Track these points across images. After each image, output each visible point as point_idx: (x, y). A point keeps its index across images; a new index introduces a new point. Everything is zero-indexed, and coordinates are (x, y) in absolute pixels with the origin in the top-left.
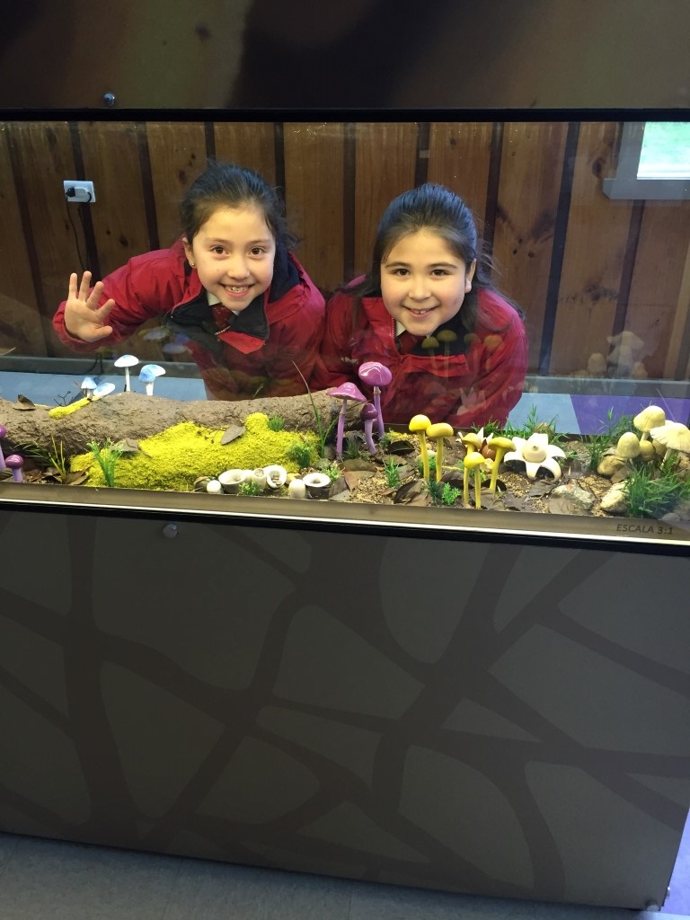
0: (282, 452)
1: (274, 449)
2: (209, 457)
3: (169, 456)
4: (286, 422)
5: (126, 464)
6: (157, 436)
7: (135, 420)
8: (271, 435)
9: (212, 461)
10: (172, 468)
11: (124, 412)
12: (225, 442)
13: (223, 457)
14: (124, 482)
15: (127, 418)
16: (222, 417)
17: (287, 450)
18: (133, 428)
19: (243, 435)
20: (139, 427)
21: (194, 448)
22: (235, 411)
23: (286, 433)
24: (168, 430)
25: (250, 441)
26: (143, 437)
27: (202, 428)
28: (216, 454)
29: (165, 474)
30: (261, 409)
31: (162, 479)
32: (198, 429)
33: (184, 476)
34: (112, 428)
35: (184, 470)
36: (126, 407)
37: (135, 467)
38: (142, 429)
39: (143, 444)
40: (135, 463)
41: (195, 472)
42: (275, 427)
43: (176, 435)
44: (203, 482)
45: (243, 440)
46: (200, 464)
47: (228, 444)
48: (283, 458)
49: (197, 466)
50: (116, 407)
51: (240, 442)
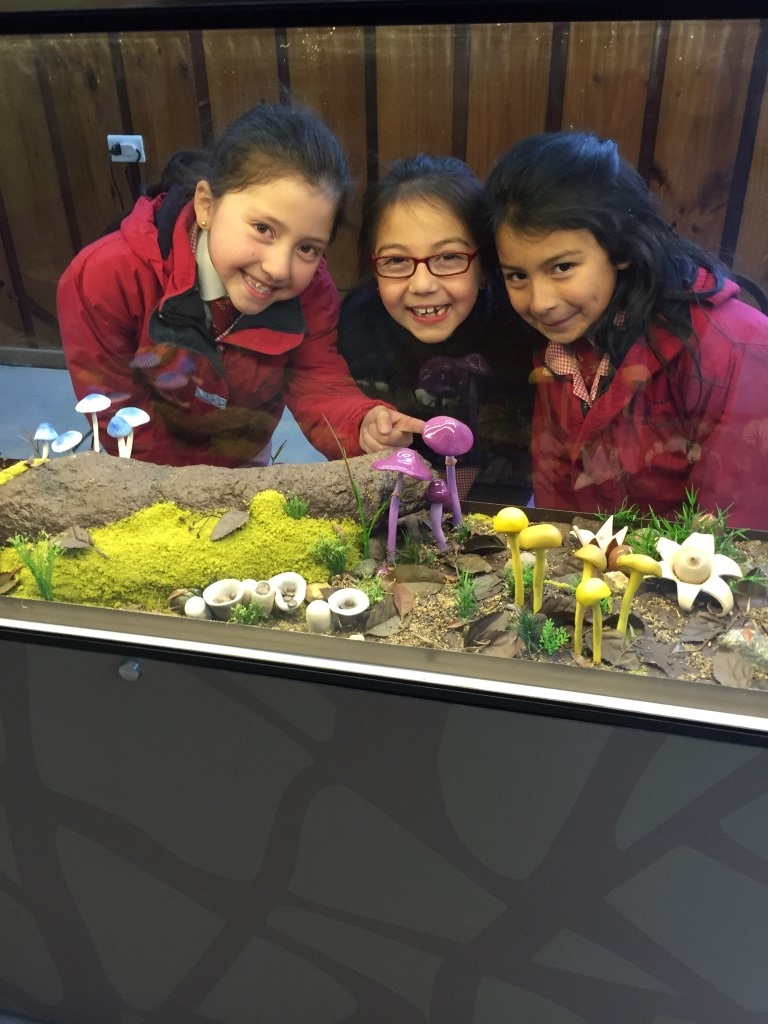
0: (303, 551)
1: (291, 546)
2: (191, 559)
3: (134, 556)
4: (312, 504)
5: (71, 566)
6: (120, 524)
7: (89, 498)
8: (288, 525)
9: (196, 566)
10: (136, 576)
11: (77, 486)
12: (217, 537)
13: (212, 560)
14: (67, 592)
15: (79, 494)
16: (217, 495)
17: (310, 549)
18: (85, 511)
19: (245, 525)
20: (94, 510)
21: (171, 544)
22: (237, 487)
23: (312, 521)
24: (137, 514)
25: (255, 535)
26: (100, 524)
27: (188, 513)
28: (202, 555)
29: (127, 584)
30: (276, 485)
31: (122, 590)
32: (180, 513)
33: (155, 586)
34: (55, 509)
35: (154, 577)
36: (80, 477)
37: (84, 571)
38: (99, 512)
39: (98, 536)
40: (83, 564)
41: (171, 582)
42: (295, 513)
43: (148, 522)
44: (181, 598)
45: (245, 533)
46: (178, 570)
47: (221, 539)
48: (303, 560)
49: (173, 573)
50: (65, 477)
51: (239, 537)
